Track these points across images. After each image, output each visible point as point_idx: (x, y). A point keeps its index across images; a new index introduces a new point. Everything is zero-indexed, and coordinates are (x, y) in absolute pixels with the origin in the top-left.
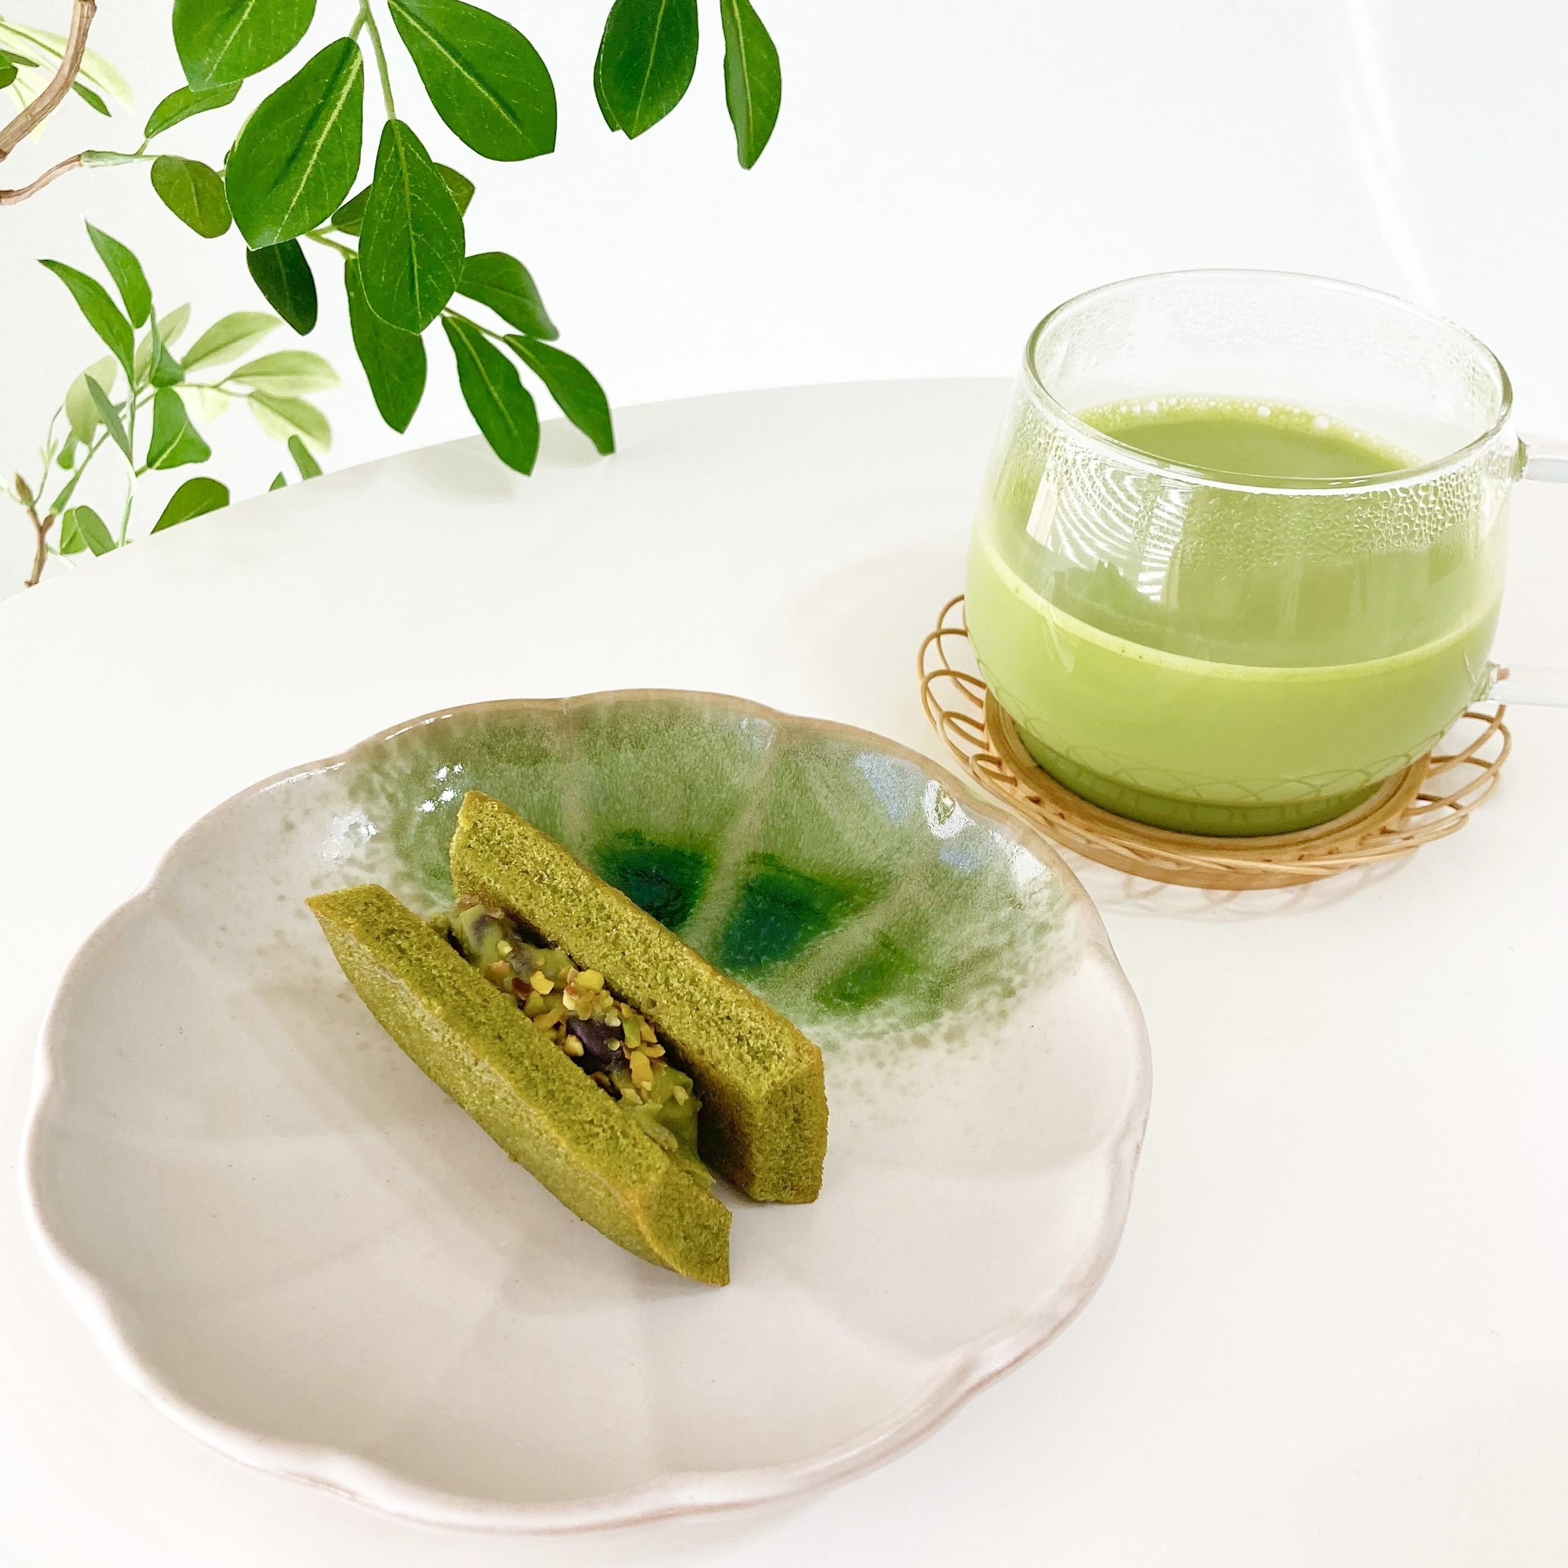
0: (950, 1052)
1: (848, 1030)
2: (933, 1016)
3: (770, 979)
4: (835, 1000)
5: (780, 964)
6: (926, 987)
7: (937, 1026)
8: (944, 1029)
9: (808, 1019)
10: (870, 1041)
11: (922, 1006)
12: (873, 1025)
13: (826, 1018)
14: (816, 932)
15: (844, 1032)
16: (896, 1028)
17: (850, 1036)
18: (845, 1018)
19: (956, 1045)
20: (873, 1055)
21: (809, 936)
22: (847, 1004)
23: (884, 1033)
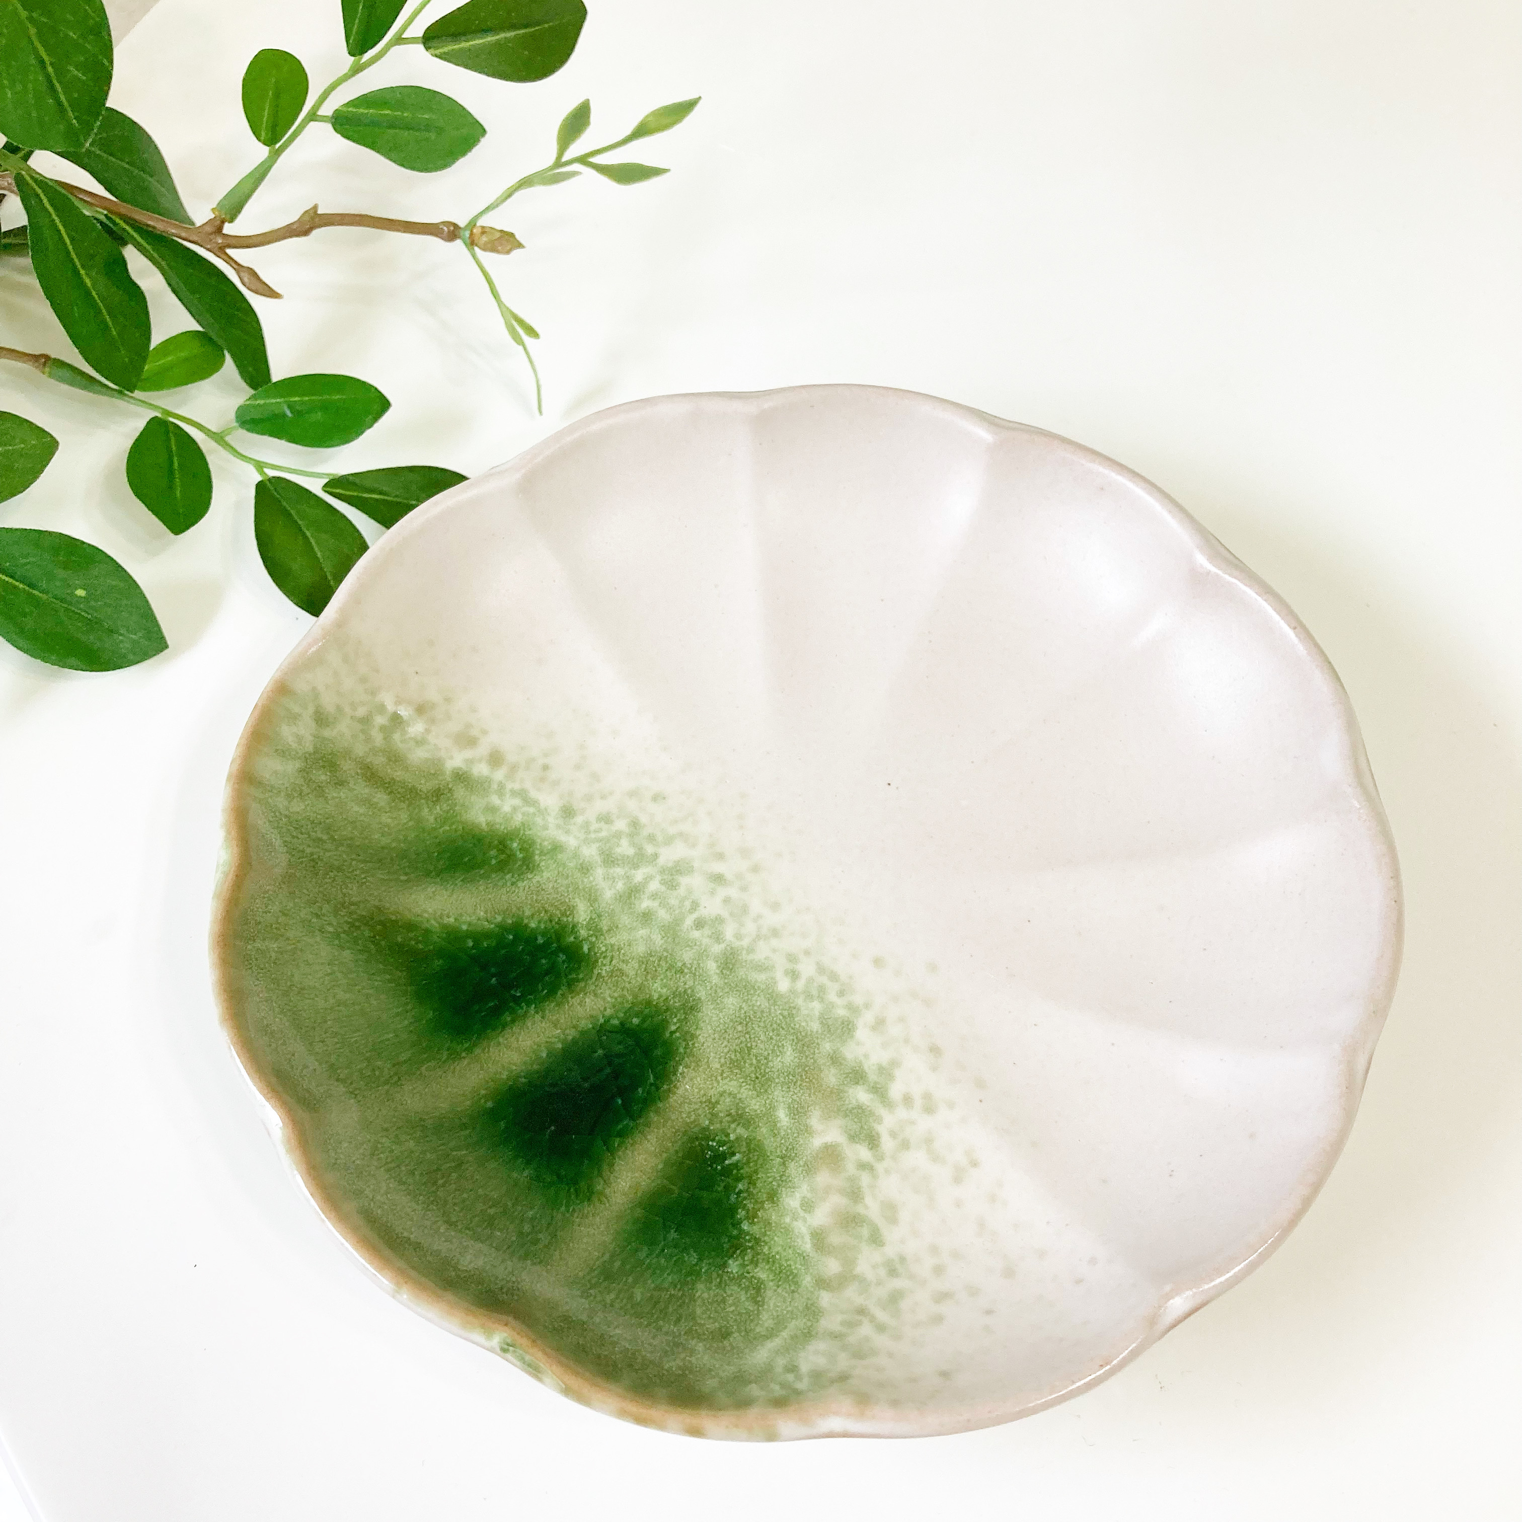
0: (485, 732)
3: (558, 912)
4: (521, 856)
5: (533, 925)
6: (438, 807)
7: (470, 762)
8: (468, 754)
9: (561, 852)
10: (533, 794)
11: (460, 793)
12: (515, 809)
13: (546, 843)
14: (469, 935)
15: (544, 819)
16: (501, 792)
19: (475, 732)
20: (543, 779)
22: (515, 845)
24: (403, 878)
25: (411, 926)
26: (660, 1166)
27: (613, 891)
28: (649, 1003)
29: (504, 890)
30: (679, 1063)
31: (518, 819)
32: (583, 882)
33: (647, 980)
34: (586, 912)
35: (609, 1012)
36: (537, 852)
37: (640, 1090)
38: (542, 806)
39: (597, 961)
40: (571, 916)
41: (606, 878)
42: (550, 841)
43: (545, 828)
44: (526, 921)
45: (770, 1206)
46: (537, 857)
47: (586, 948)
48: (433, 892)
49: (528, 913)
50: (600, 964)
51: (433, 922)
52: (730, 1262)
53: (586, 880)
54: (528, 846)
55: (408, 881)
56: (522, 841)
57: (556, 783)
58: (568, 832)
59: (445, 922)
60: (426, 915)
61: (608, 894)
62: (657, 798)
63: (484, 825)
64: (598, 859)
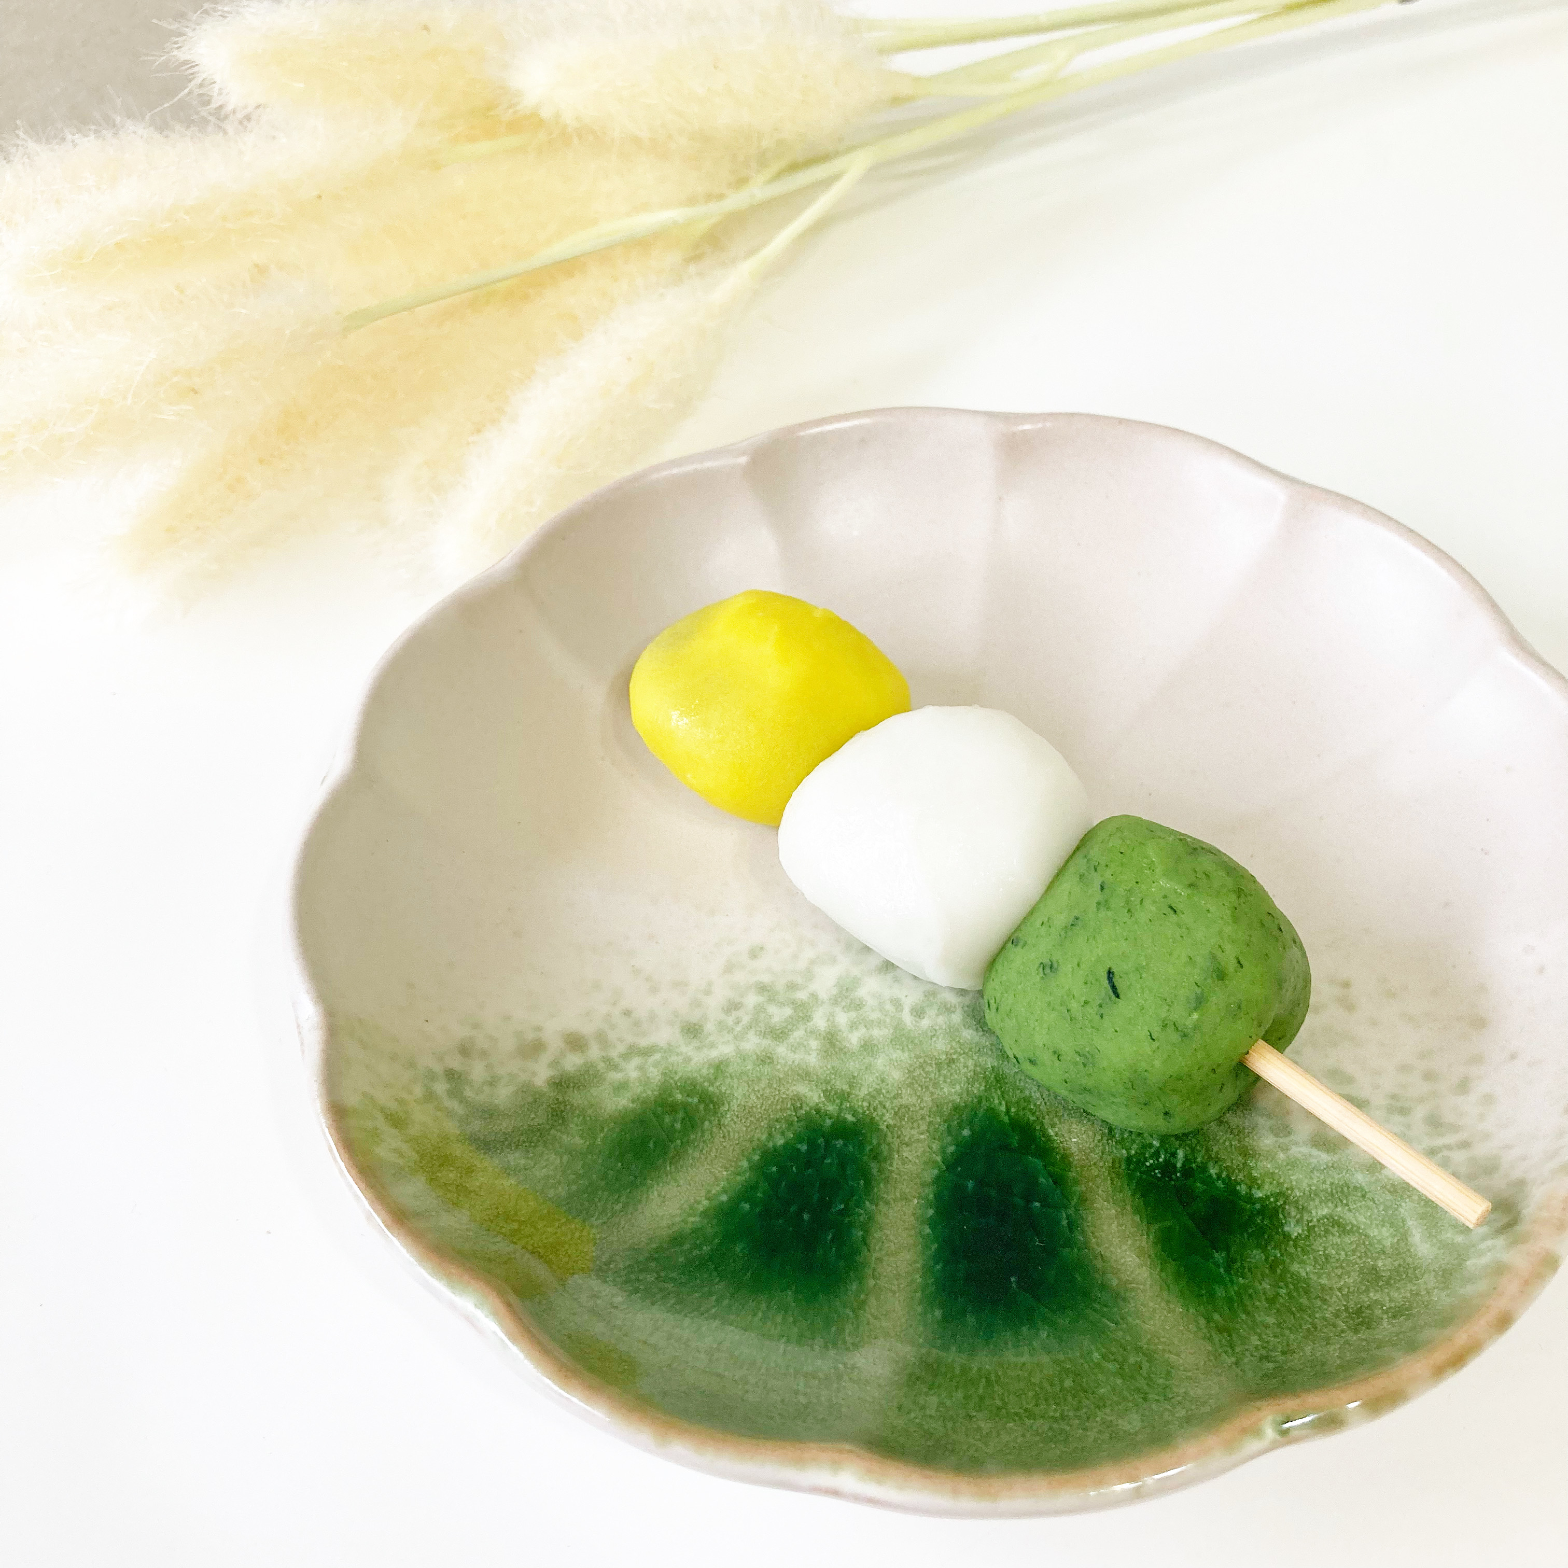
0: (537, 1030)
1: (673, 1059)
2: (562, 1083)
3: (789, 1112)
4: (696, 1100)
5: (780, 1141)
6: (572, 1126)
7: (555, 1063)
8: (546, 1058)
9: (727, 1066)
10: (644, 1042)
11: (576, 1098)
12: (641, 1068)
13: (704, 1072)
14: (736, 1201)
15: (678, 1054)
16: (613, 1066)
17: (670, 1050)
18: (680, 1074)
19: (530, 1036)
20: (637, 1024)
21: (747, 1192)
22: (679, 1097)
24: (618, 1207)
25: (676, 1240)
26: (1137, 1218)
27: (814, 1054)
28: (956, 1108)
29: (718, 1139)
30: (1043, 1131)
31: (655, 1075)
32: (778, 1070)
33: (932, 1094)
34: (811, 1090)
35: (936, 1146)
36: (706, 1084)
37: (1042, 1180)
38: (662, 1044)
39: (872, 1119)
40: (804, 1105)
41: (794, 1049)
42: (707, 1066)
43: (688, 1060)
44: (771, 1145)
45: (1254, 1161)
46: (711, 1089)
47: (850, 1118)
48: (659, 1195)
49: (764, 1137)
50: (877, 1118)
51: (691, 1219)
52: (1286, 1229)
53: (779, 1067)
54: (691, 1087)
55: (626, 1205)
56: (682, 1089)
57: (652, 1017)
58: (712, 1046)
59: (702, 1209)
60: (678, 1219)
61: (813, 1060)
62: (755, 953)
63: (631, 1105)
64: (767, 1042)
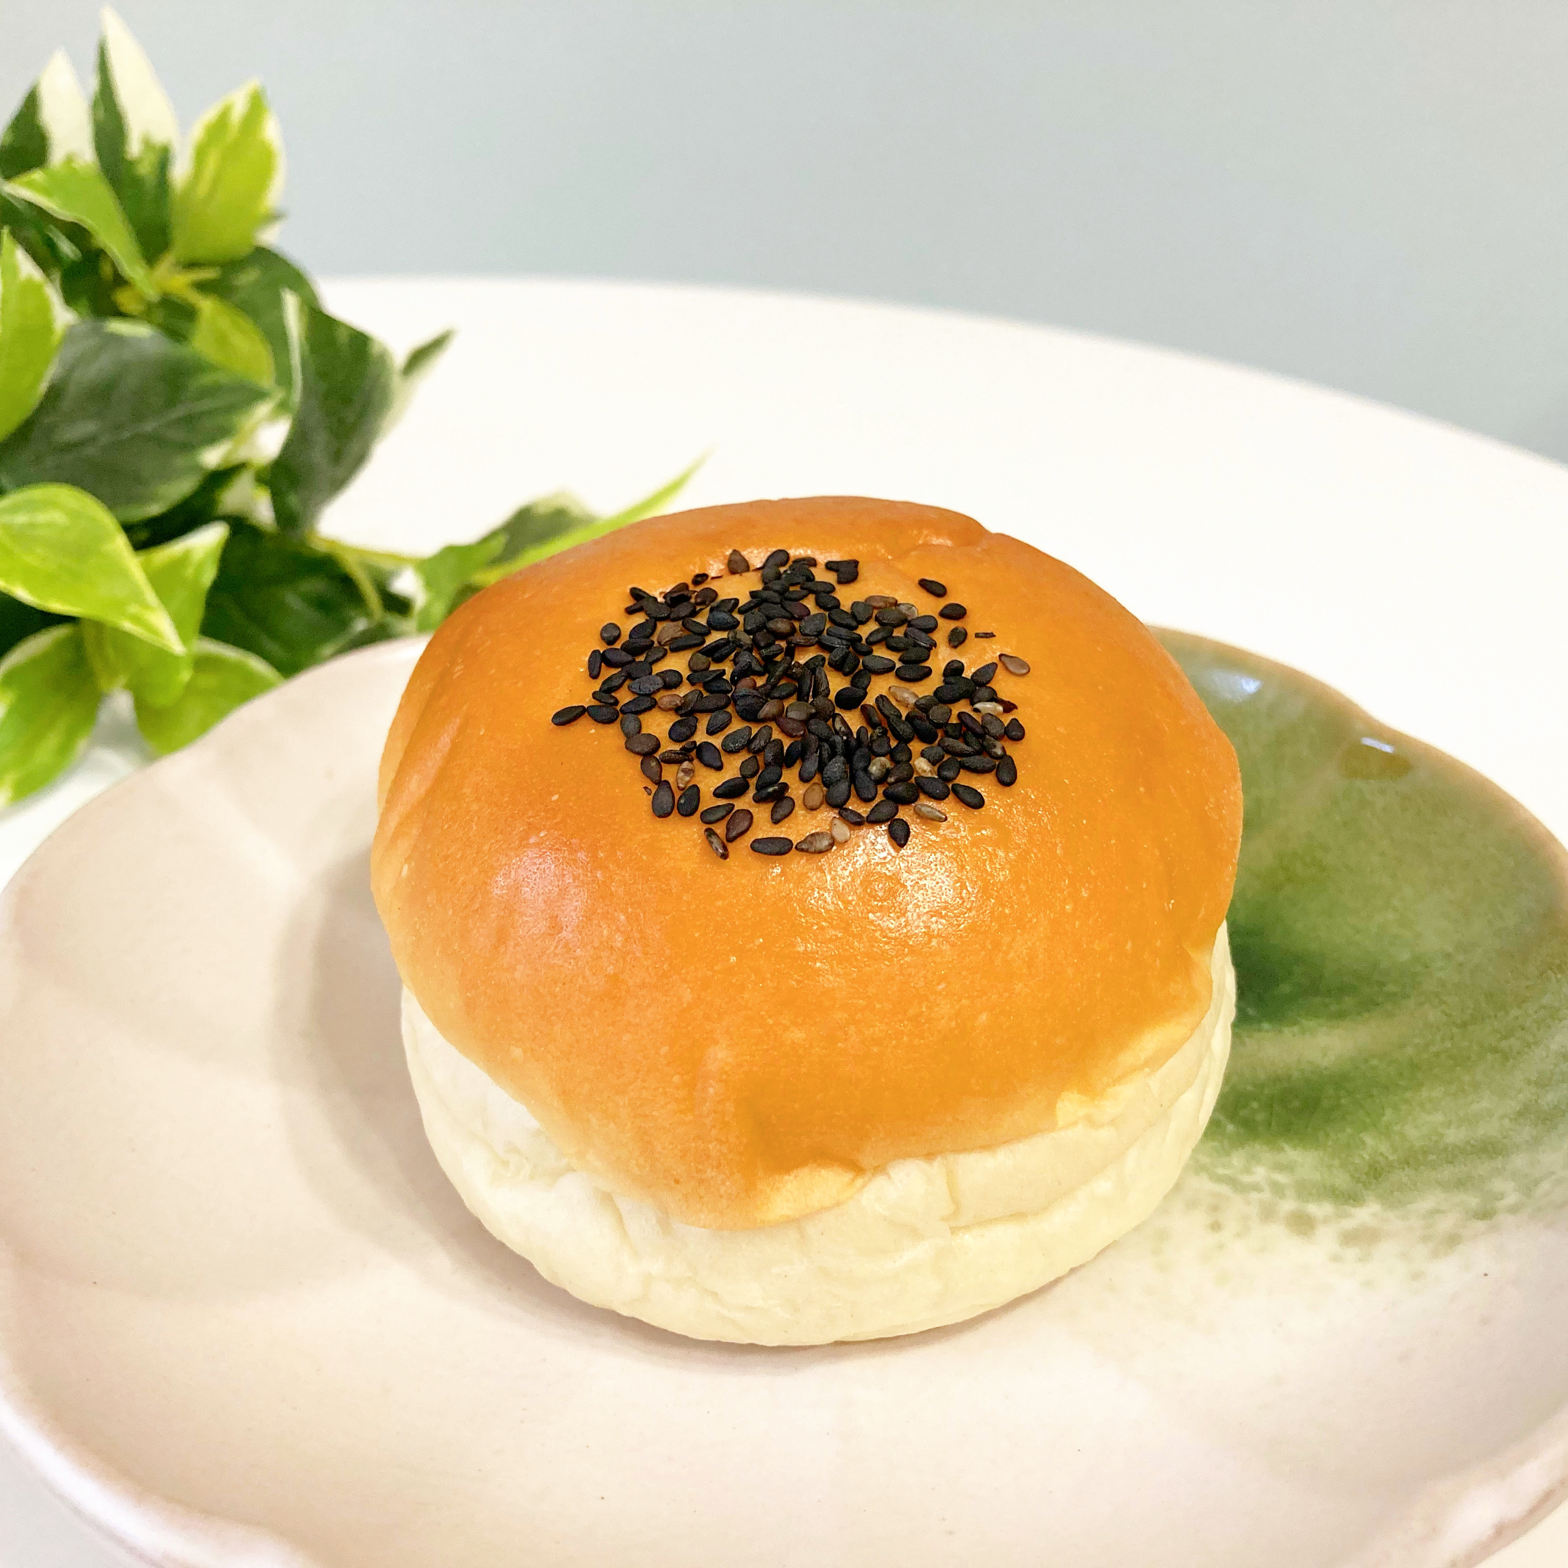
0: (1336, 1258)
2: (1348, 1199)
8: (1348, 1224)
19: (1352, 1253)
23: (1256, 1188)
